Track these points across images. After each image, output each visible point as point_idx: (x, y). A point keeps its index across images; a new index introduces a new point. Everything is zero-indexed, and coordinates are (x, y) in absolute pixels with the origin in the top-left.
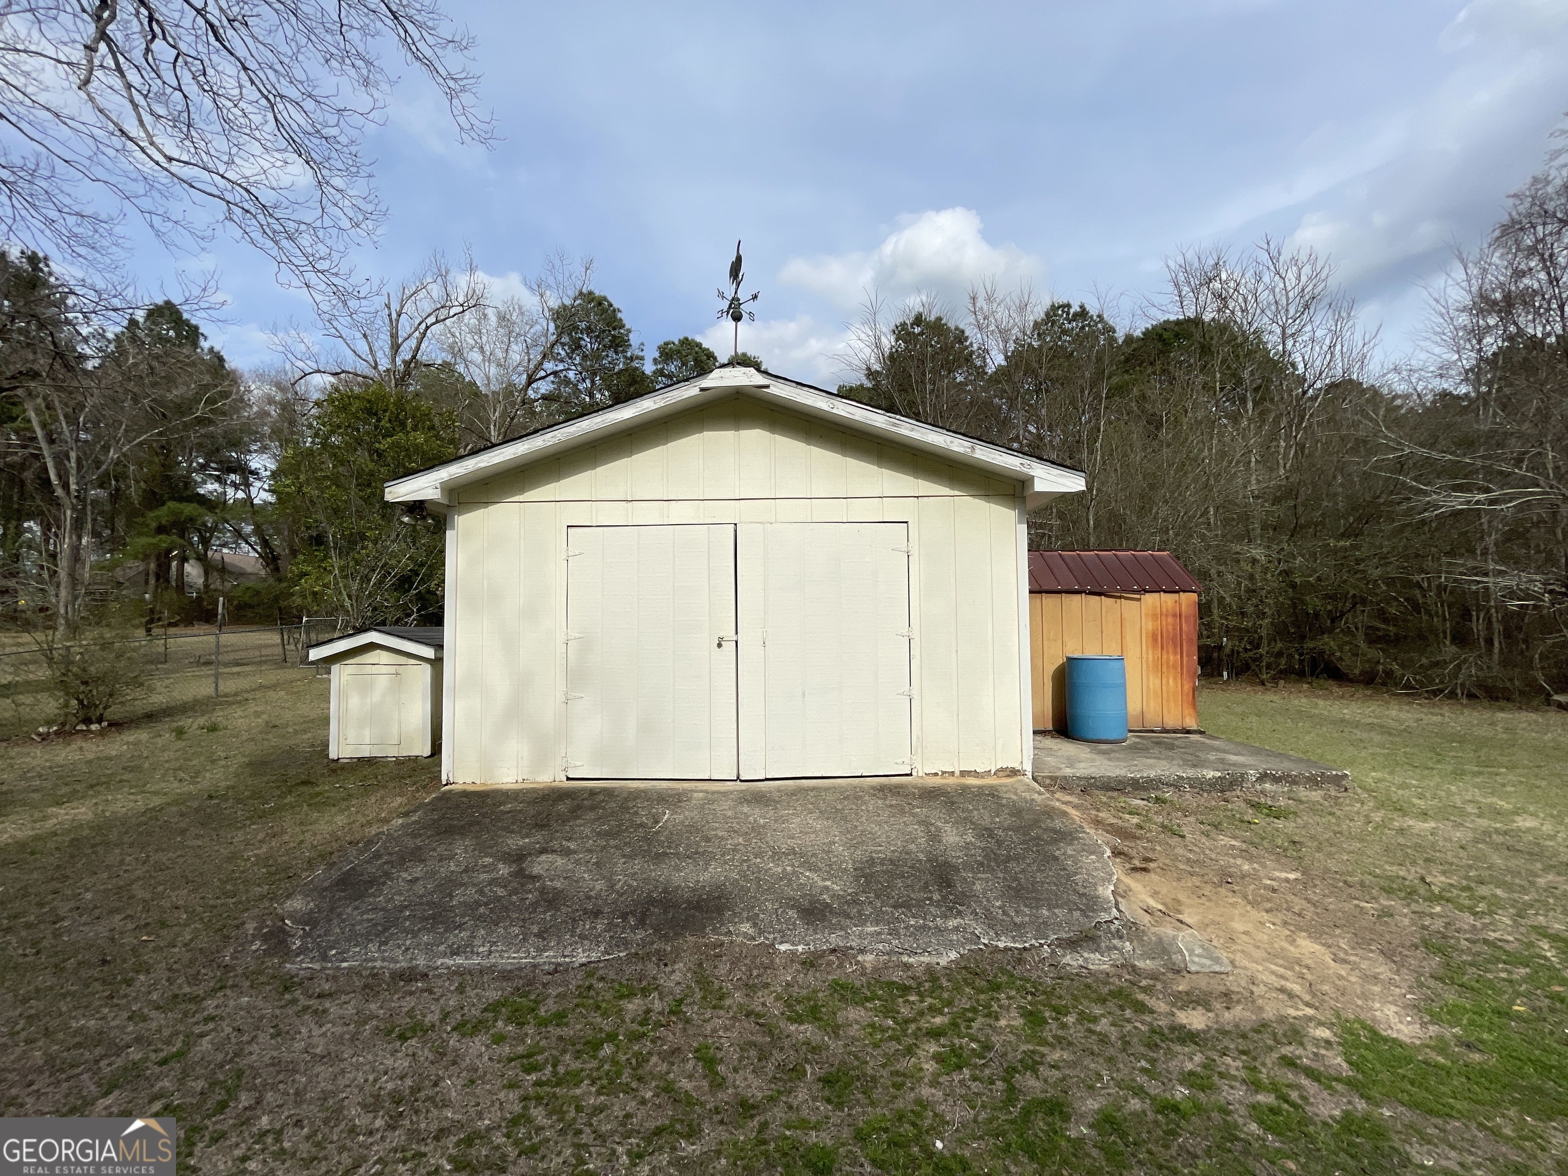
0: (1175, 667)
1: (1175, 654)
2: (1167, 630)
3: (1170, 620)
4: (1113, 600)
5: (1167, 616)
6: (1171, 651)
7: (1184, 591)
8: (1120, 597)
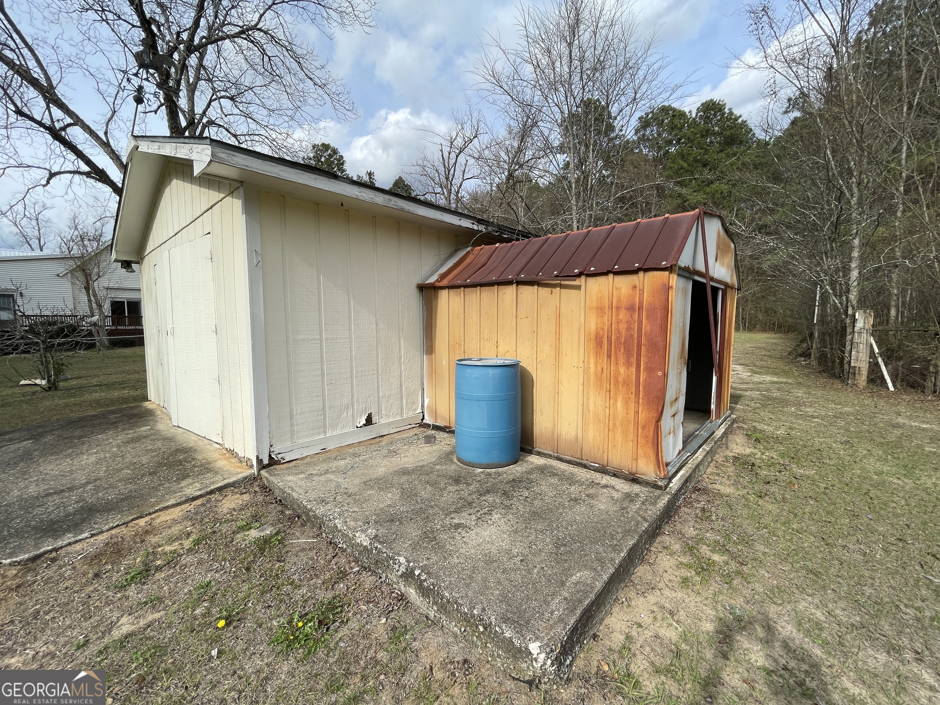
0: (626, 383)
1: (628, 364)
2: (618, 331)
3: (623, 315)
4: (549, 290)
5: (618, 308)
6: (622, 360)
7: (646, 270)
8: (554, 286)
